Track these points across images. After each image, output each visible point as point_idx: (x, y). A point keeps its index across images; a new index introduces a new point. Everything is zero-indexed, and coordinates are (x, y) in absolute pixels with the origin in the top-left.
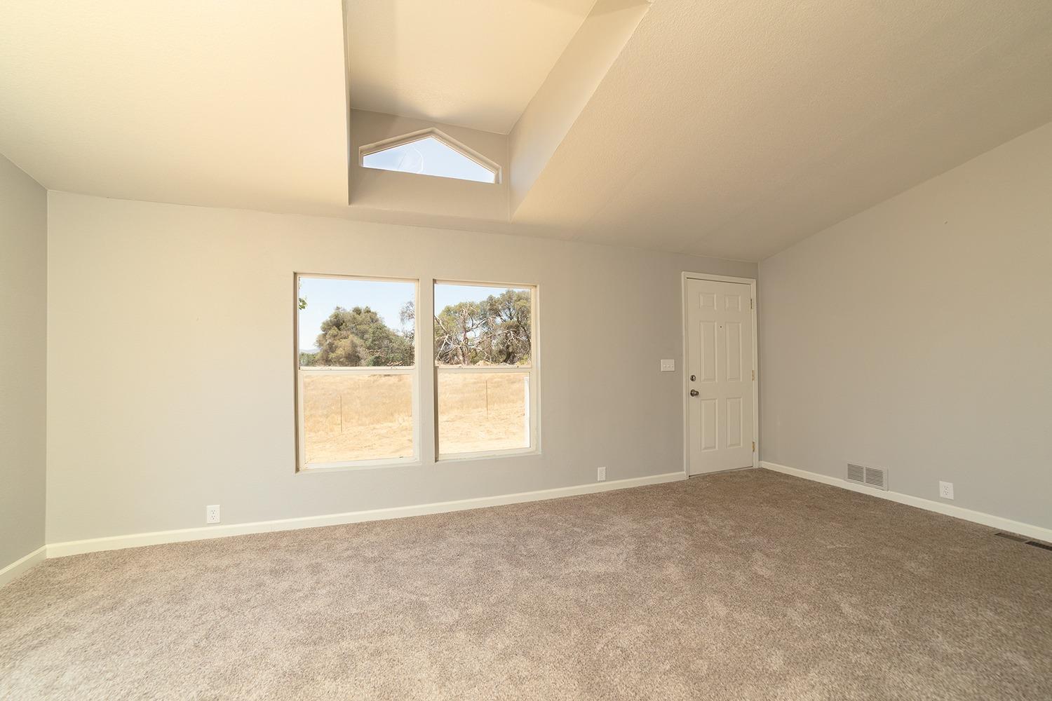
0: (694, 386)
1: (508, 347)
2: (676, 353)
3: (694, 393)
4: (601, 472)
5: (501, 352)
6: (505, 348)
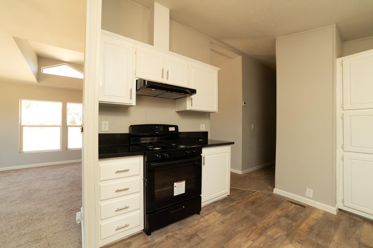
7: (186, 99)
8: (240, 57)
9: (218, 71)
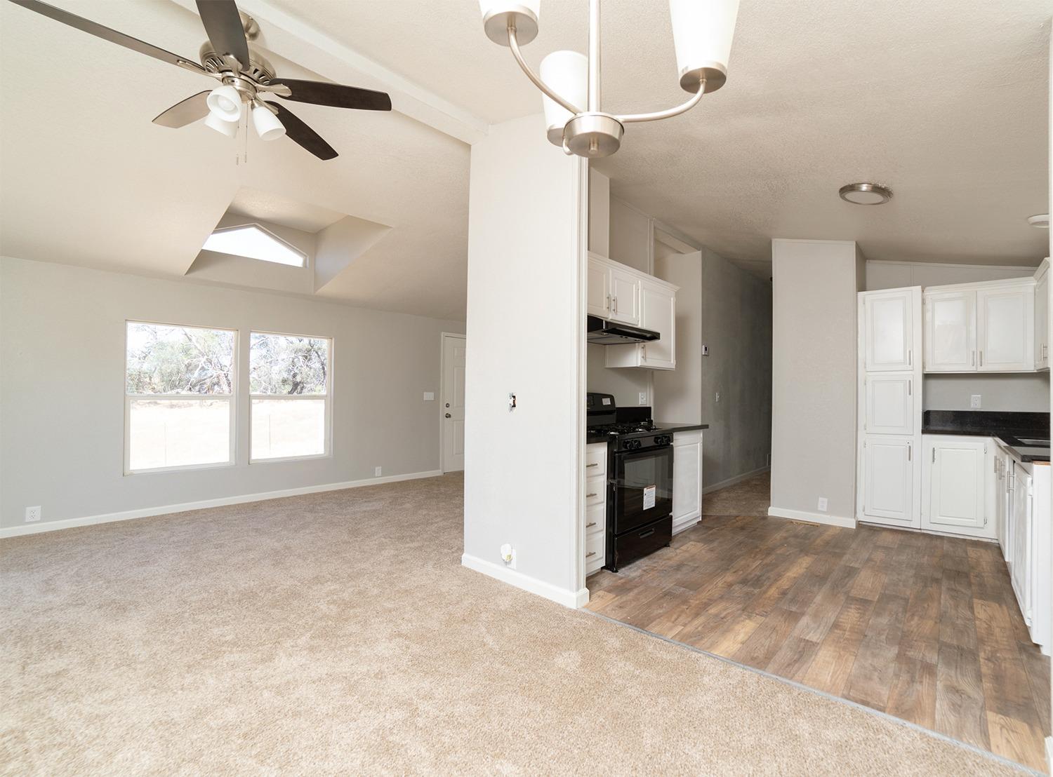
0: (447, 411)
1: (294, 376)
2: (435, 387)
3: (448, 416)
4: (378, 470)
5: (284, 381)
6: (291, 378)
7: (635, 346)
8: (698, 254)
9: (676, 293)
